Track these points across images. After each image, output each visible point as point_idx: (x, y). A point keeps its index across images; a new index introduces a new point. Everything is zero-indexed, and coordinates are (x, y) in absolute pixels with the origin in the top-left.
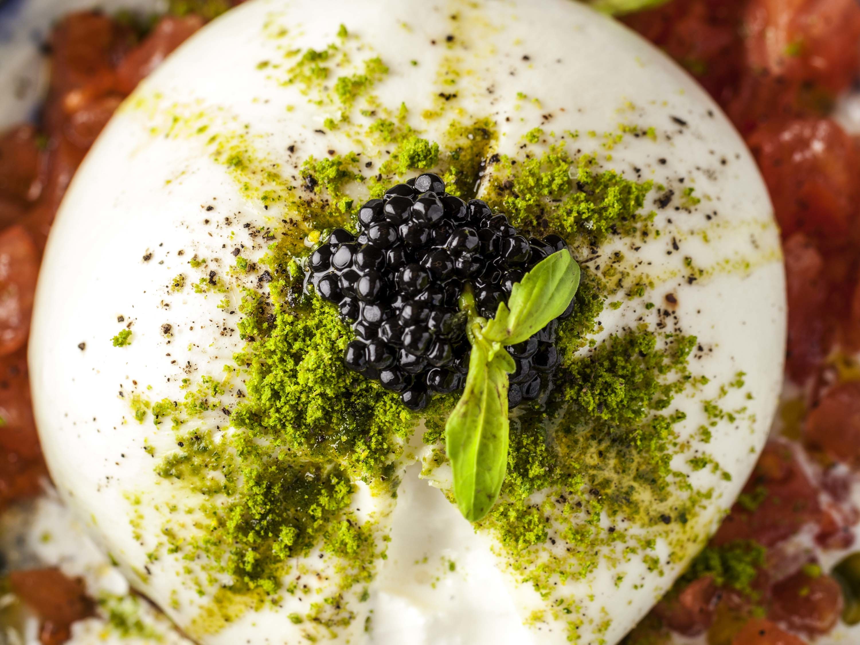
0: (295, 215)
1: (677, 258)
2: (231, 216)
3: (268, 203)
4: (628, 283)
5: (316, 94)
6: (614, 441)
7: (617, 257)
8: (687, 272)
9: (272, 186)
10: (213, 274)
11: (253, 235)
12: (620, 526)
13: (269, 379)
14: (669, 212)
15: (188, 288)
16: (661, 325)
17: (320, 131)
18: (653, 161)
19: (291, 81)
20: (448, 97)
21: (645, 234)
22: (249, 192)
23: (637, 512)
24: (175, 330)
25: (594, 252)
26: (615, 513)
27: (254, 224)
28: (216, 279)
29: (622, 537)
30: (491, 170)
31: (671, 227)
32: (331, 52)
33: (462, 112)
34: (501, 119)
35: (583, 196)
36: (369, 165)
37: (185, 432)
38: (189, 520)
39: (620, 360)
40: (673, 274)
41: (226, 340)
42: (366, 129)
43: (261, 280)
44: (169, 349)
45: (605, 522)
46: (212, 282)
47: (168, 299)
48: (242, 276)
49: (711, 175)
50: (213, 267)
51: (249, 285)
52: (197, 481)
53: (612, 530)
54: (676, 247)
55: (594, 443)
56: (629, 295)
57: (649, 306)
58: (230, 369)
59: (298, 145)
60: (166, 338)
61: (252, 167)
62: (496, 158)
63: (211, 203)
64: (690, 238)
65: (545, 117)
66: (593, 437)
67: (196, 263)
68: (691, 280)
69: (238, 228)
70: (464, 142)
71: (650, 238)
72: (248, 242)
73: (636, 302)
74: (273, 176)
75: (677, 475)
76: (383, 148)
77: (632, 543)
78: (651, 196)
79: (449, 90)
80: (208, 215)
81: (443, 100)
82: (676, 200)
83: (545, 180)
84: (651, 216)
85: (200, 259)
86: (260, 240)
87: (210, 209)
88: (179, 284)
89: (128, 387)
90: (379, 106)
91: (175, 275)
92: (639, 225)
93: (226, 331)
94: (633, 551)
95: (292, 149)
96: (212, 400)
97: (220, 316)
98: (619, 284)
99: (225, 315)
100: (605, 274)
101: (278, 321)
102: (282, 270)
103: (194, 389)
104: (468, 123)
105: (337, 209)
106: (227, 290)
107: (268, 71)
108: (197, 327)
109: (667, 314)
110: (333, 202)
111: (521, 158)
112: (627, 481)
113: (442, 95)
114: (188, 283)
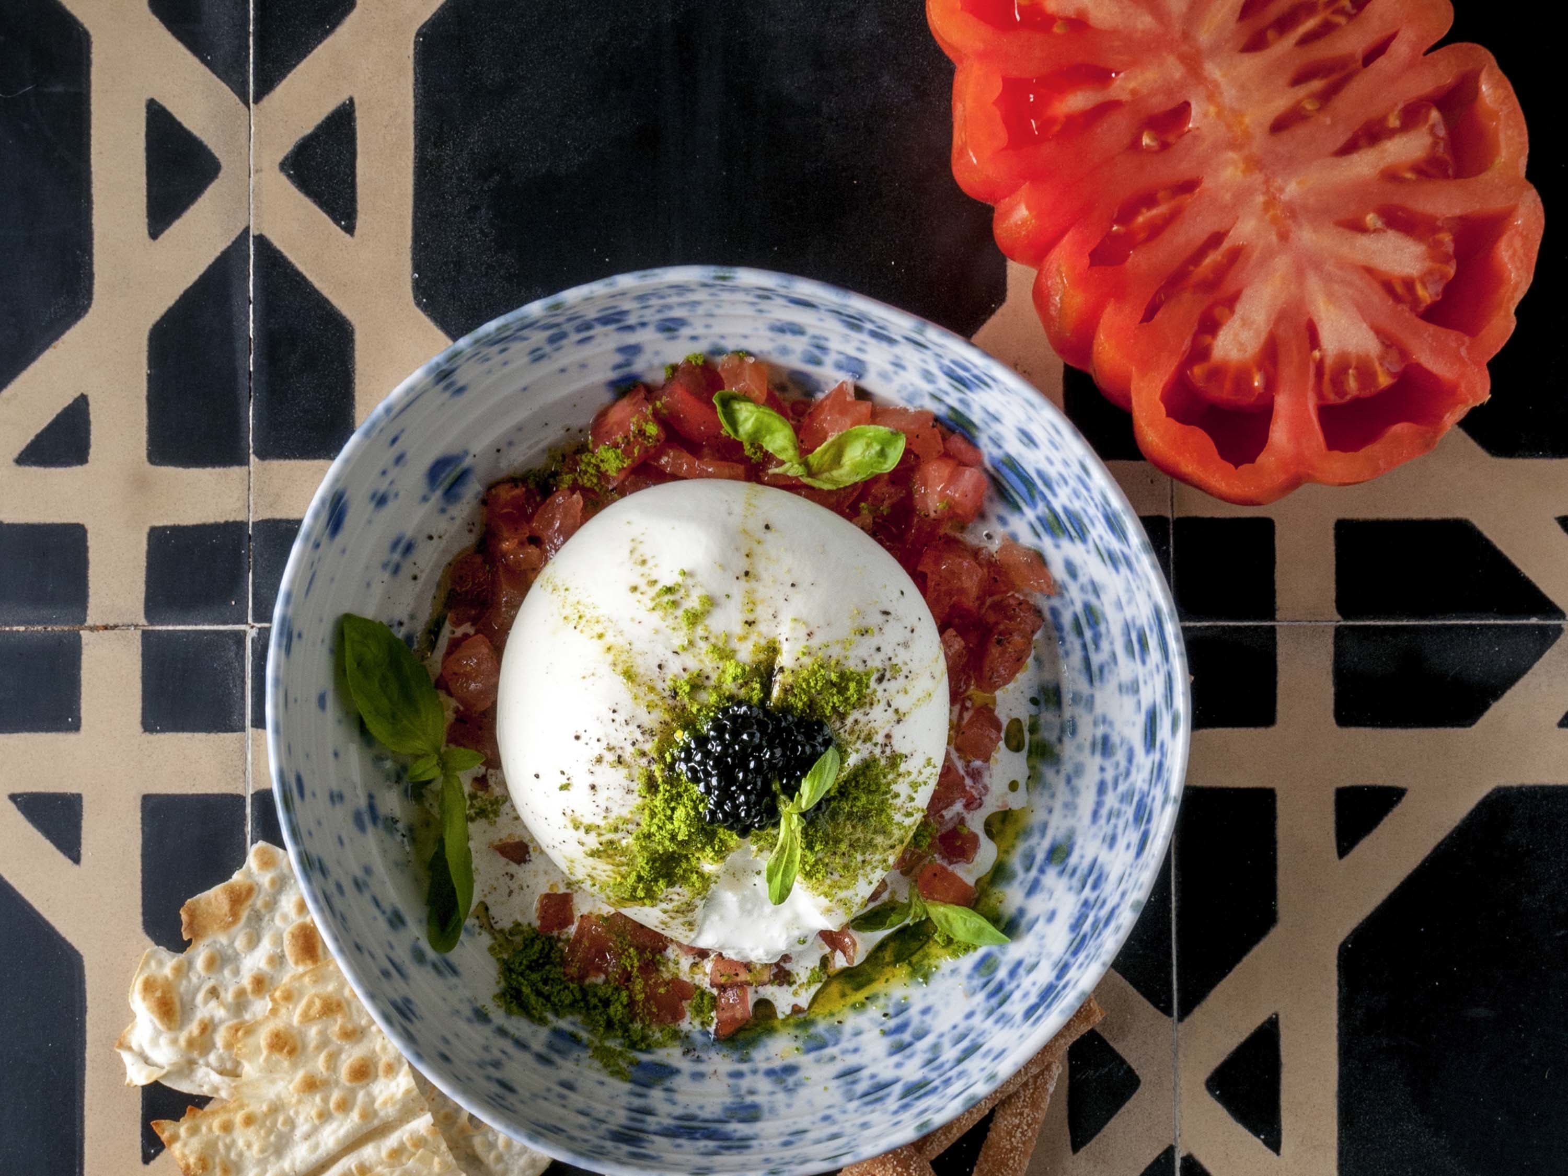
0: (667, 717)
1: (891, 710)
2: (628, 719)
3: (650, 709)
4: (862, 736)
5: (670, 621)
6: (860, 819)
7: (856, 721)
8: (896, 718)
9: (652, 696)
10: (619, 757)
11: (643, 733)
12: (868, 857)
13: (656, 821)
14: (885, 684)
15: (604, 763)
16: (883, 752)
17: (676, 653)
18: (873, 651)
19: (653, 609)
20: (750, 623)
21: (872, 704)
22: (638, 701)
23: (877, 849)
24: (598, 788)
25: (842, 723)
26: (864, 854)
27: (643, 725)
28: (622, 759)
29: (870, 863)
30: (779, 677)
31: (886, 694)
32: (677, 587)
33: (760, 634)
34: (782, 638)
35: (835, 691)
36: (707, 678)
37: (604, 839)
38: (603, 874)
39: (861, 779)
40: (889, 722)
41: (629, 797)
42: (704, 651)
43: (649, 762)
44: (594, 798)
45: (859, 858)
46: (620, 762)
47: (593, 769)
48: (638, 759)
49: (906, 645)
50: (619, 752)
51: (642, 765)
52: (610, 860)
53: (864, 862)
54: (889, 706)
55: (848, 822)
56: (864, 741)
57: (876, 745)
58: (631, 812)
59: (663, 663)
60: (592, 792)
61: (638, 680)
62: (781, 670)
63: (616, 707)
64: (898, 696)
65: (809, 635)
66: (848, 819)
67: (610, 749)
68: (899, 721)
69: (633, 727)
70: (762, 657)
71: (875, 706)
72: (640, 738)
73: (869, 745)
74: (652, 689)
75: (898, 824)
76: (715, 665)
77: (875, 864)
78: (874, 677)
79: (751, 618)
80: (615, 716)
81: (747, 626)
82: (888, 675)
83: (812, 684)
84: (875, 691)
85: (611, 746)
86: (647, 736)
87: (614, 711)
88: (599, 760)
89: (568, 812)
90: (710, 632)
91: (596, 754)
92: (867, 700)
93: (629, 791)
94: (876, 867)
95: (660, 667)
96: (620, 827)
97: (626, 783)
98: (858, 738)
99: (629, 782)
100: (849, 734)
101: (661, 788)
102: (663, 758)
103: (610, 821)
104: (763, 642)
105: (692, 713)
106: (629, 767)
107: (637, 595)
108: (611, 788)
109: (886, 745)
110: (688, 707)
111: (796, 668)
112: (869, 836)
113: (746, 622)
114: (605, 760)
